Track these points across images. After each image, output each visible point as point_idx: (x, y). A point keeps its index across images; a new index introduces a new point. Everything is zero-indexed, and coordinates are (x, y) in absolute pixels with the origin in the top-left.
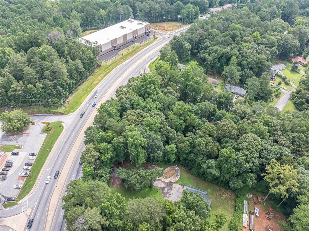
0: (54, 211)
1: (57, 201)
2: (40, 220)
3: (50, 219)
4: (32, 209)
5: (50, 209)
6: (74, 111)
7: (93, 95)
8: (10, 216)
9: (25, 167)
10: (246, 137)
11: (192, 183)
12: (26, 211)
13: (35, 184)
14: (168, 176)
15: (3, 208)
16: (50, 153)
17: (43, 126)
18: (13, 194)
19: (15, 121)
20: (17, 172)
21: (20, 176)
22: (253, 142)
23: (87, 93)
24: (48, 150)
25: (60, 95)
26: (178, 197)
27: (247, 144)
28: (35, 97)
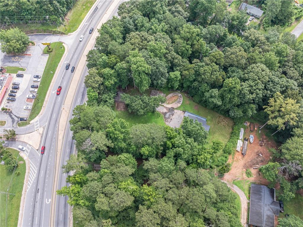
0: (64, 131)
1: (65, 122)
2: (52, 138)
3: (60, 137)
4: (44, 128)
5: (59, 129)
6: (74, 31)
7: (93, 12)
8: (25, 134)
9: (31, 89)
10: (254, 67)
11: (193, 110)
12: (38, 130)
13: (43, 106)
14: (171, 102)
15: (18, 127)
16: (54, 76)
17: (44, 47)
18: (25, 114)
19: (14, 41)
20: (24, 93)
21: (28, 98)
22: (261, 73)
23: (87, 9)
24: (51, 72)
25: (58, 12)
26: (178, 122)
27: (254, 74)
28: (31, 14)
